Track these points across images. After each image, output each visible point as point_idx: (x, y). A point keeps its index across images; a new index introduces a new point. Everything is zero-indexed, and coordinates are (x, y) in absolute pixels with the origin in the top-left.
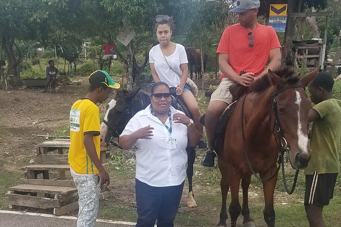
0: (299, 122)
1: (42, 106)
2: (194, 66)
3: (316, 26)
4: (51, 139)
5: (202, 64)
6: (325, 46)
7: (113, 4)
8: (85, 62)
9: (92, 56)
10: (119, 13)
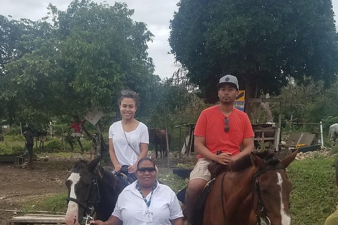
0: (282, 202)
1: (9, 181)
2: (159, 146)
3: (270, 111)
4: (19, 214)
5: (168, 144)
6: (279, 129)
7: (81, 85)
8: (52, 139)
9: (58, 133)
10: (87, 93)
